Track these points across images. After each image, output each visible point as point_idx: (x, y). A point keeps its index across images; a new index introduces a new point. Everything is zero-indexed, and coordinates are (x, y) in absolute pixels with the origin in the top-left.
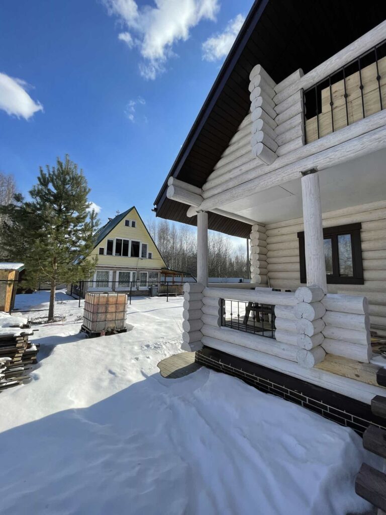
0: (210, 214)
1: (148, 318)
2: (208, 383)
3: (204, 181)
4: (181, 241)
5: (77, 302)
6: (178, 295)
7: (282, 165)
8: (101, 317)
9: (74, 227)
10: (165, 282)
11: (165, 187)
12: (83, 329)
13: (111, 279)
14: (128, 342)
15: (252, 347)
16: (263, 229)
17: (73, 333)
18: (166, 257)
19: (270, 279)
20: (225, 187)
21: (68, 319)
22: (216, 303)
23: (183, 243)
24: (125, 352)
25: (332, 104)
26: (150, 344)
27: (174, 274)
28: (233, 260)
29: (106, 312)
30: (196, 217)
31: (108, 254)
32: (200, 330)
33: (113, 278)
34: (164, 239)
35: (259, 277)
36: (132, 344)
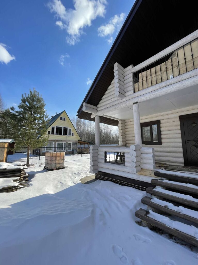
0: (100, 117)
1: (73, 163)
2: (100, 184)
3: (98, 104)
4: (88, 127)
5: (38, 158)
6: (87, 153)
7: (127, 100)
8: (54, 162)
9: (38, 121)
10: (80, 147)
11: (82, 106)
12: (45, 168)
13: (53, 146)
14: (66, 172)
15: (117, 169)
16: (123, 122)
17: (40, 170)
18: (80, 135)
19: (127, 143)
20: (106, 107)
21: (36, 165)
22: (103, 154)
23: (89, 127)
24: (65, 176)
25: (142, 79)
26: (76, 172)
27: (85, 143)
28: (114, 136)
29: (56, 160)
30: (95, 118)
31: (52, 134)
32: (97, 165)
33: (55, 145)
34: (79, 125)
35: (122, 143)
36: (68, 173)
